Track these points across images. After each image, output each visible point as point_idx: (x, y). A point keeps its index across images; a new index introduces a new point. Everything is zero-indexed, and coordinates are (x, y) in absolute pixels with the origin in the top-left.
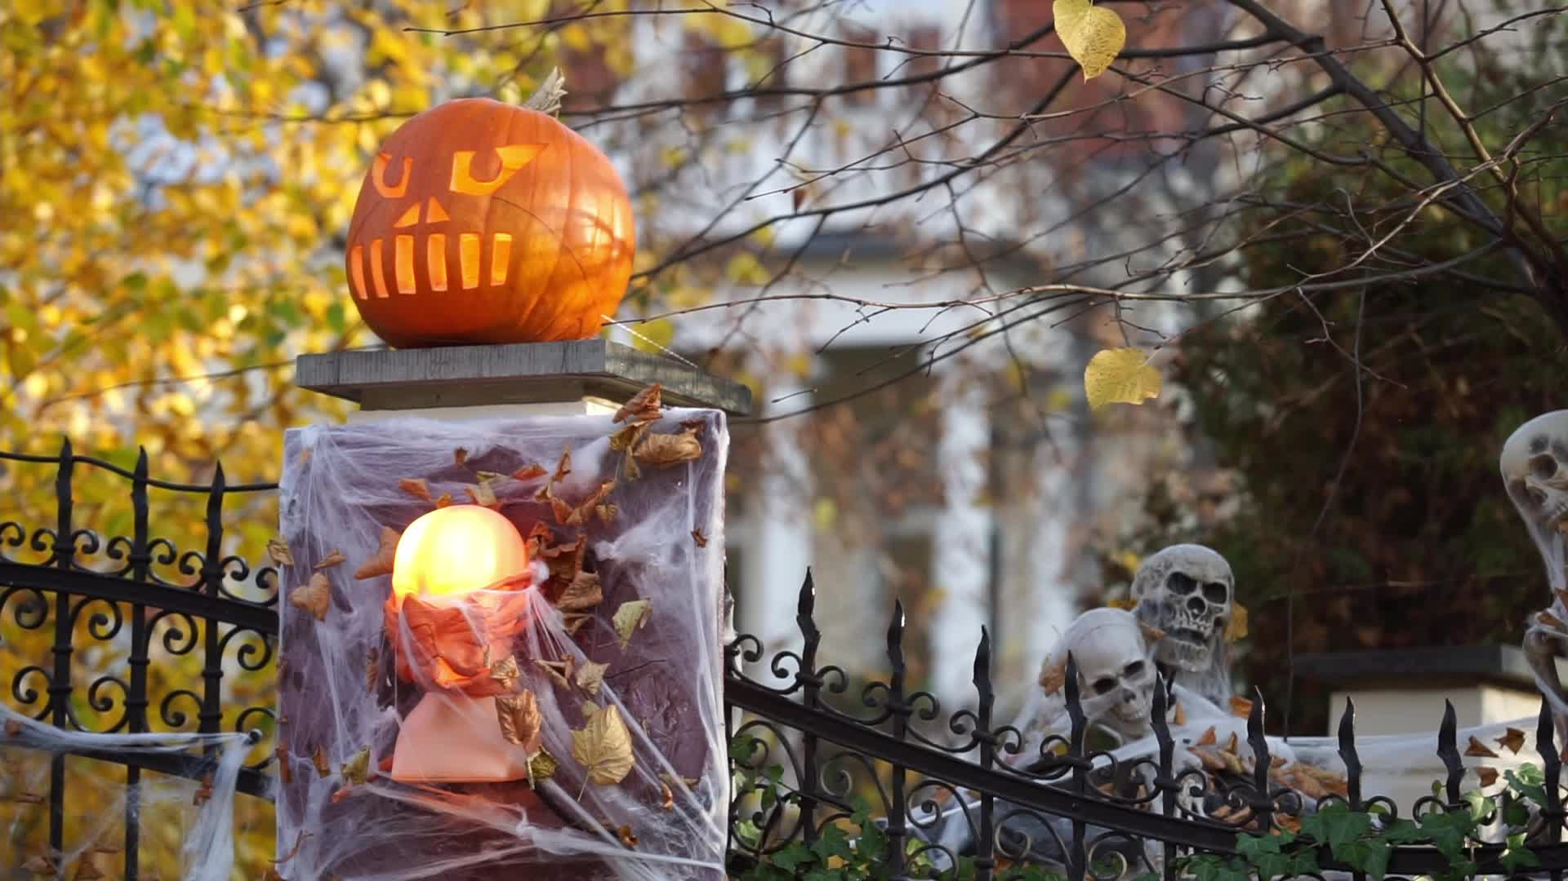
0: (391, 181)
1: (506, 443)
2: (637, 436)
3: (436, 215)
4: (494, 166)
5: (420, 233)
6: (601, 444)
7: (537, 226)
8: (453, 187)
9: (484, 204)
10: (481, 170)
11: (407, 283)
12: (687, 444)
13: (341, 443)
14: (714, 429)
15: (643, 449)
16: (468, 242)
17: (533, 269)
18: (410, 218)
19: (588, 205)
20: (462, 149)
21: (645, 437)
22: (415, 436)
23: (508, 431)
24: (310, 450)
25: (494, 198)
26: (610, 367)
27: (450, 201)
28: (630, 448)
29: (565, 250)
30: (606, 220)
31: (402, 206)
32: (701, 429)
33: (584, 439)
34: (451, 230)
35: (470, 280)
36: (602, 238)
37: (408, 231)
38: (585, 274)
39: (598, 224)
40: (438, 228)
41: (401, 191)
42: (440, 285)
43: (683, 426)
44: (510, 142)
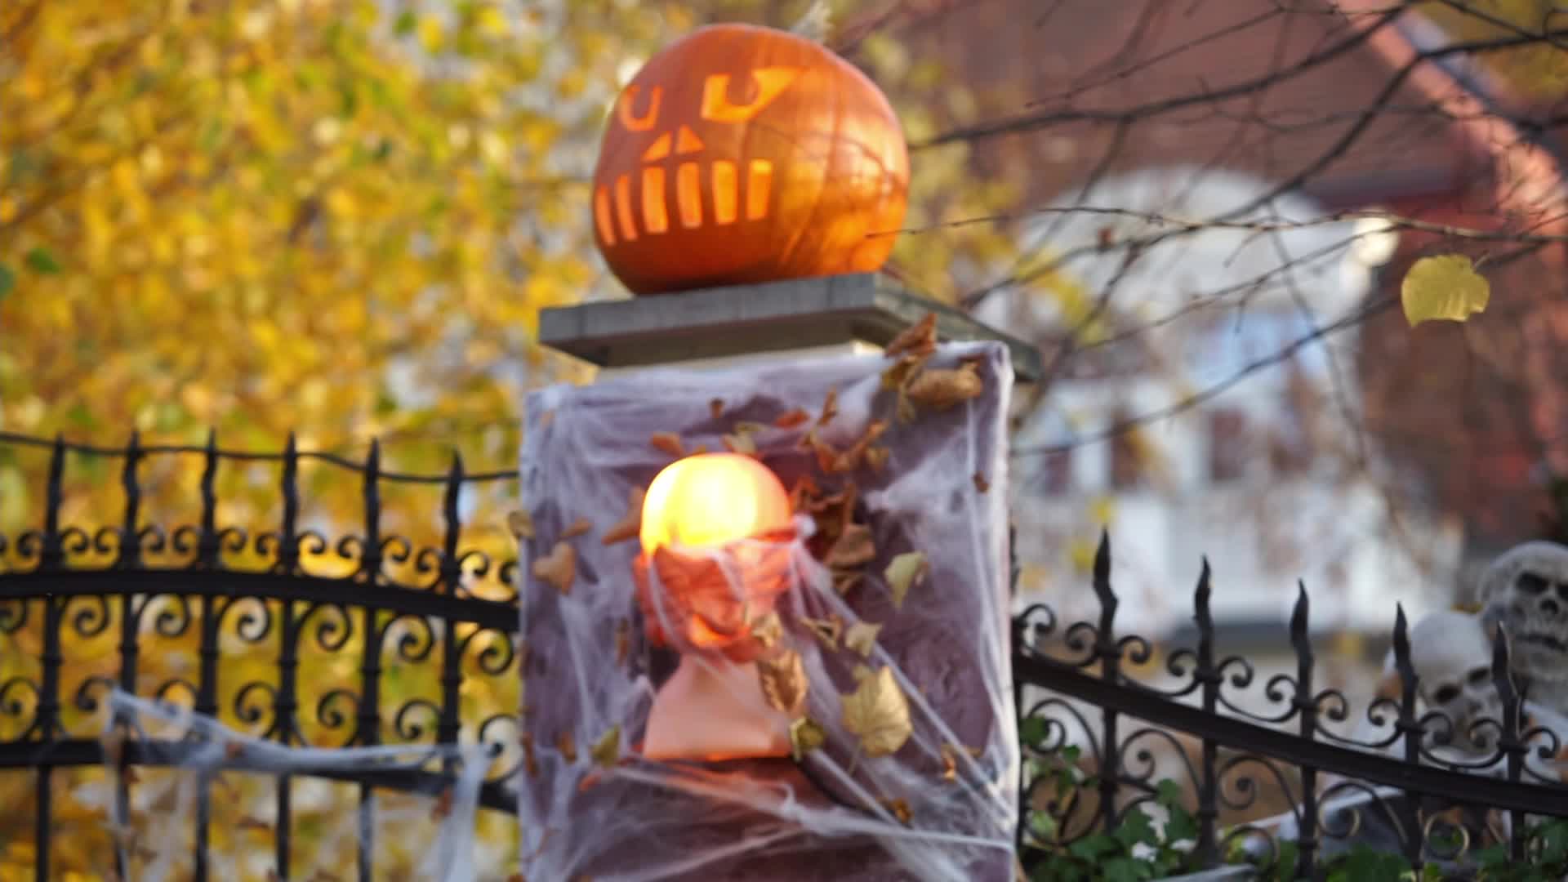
0: (639, 113)
1: (767, 391)
2: (911, 373)
3: (687, 142)
4: (750, 92)
5: (670, 165)
6: (872, 383)
7: (798, 152)
8: (707, 112)
9: (740, 131)
10: (737, 93)
11: (657, 221)
12: (966, 380)
13: (588, 403)
14: (995, 365)
15: (917, 387)
16: (723, 171)
17: (795, 200)
18: (659, 149)
19: (856, 130)
20: (717, 71)
21: (919, 374)
22: (667, 390)
23: (768, 378)
24: (552, 414)
25: (752, 123)
26: (880, 301)
27: (702, 128)
28: (902, 387)
29: (831, 178)
30: (875, 147)
31: (651, 137)
32: (981, 364)
33: (849, 382)
34: (703, 159)
35: (725, 213)
36: (870, 169)
37: (658, 163)
38: (854, 206)
39: (868, 153)
40: (690, 157)
41: (649, 122)
42: (692, 218)
43: (961, 361)
44: (769, 63)
